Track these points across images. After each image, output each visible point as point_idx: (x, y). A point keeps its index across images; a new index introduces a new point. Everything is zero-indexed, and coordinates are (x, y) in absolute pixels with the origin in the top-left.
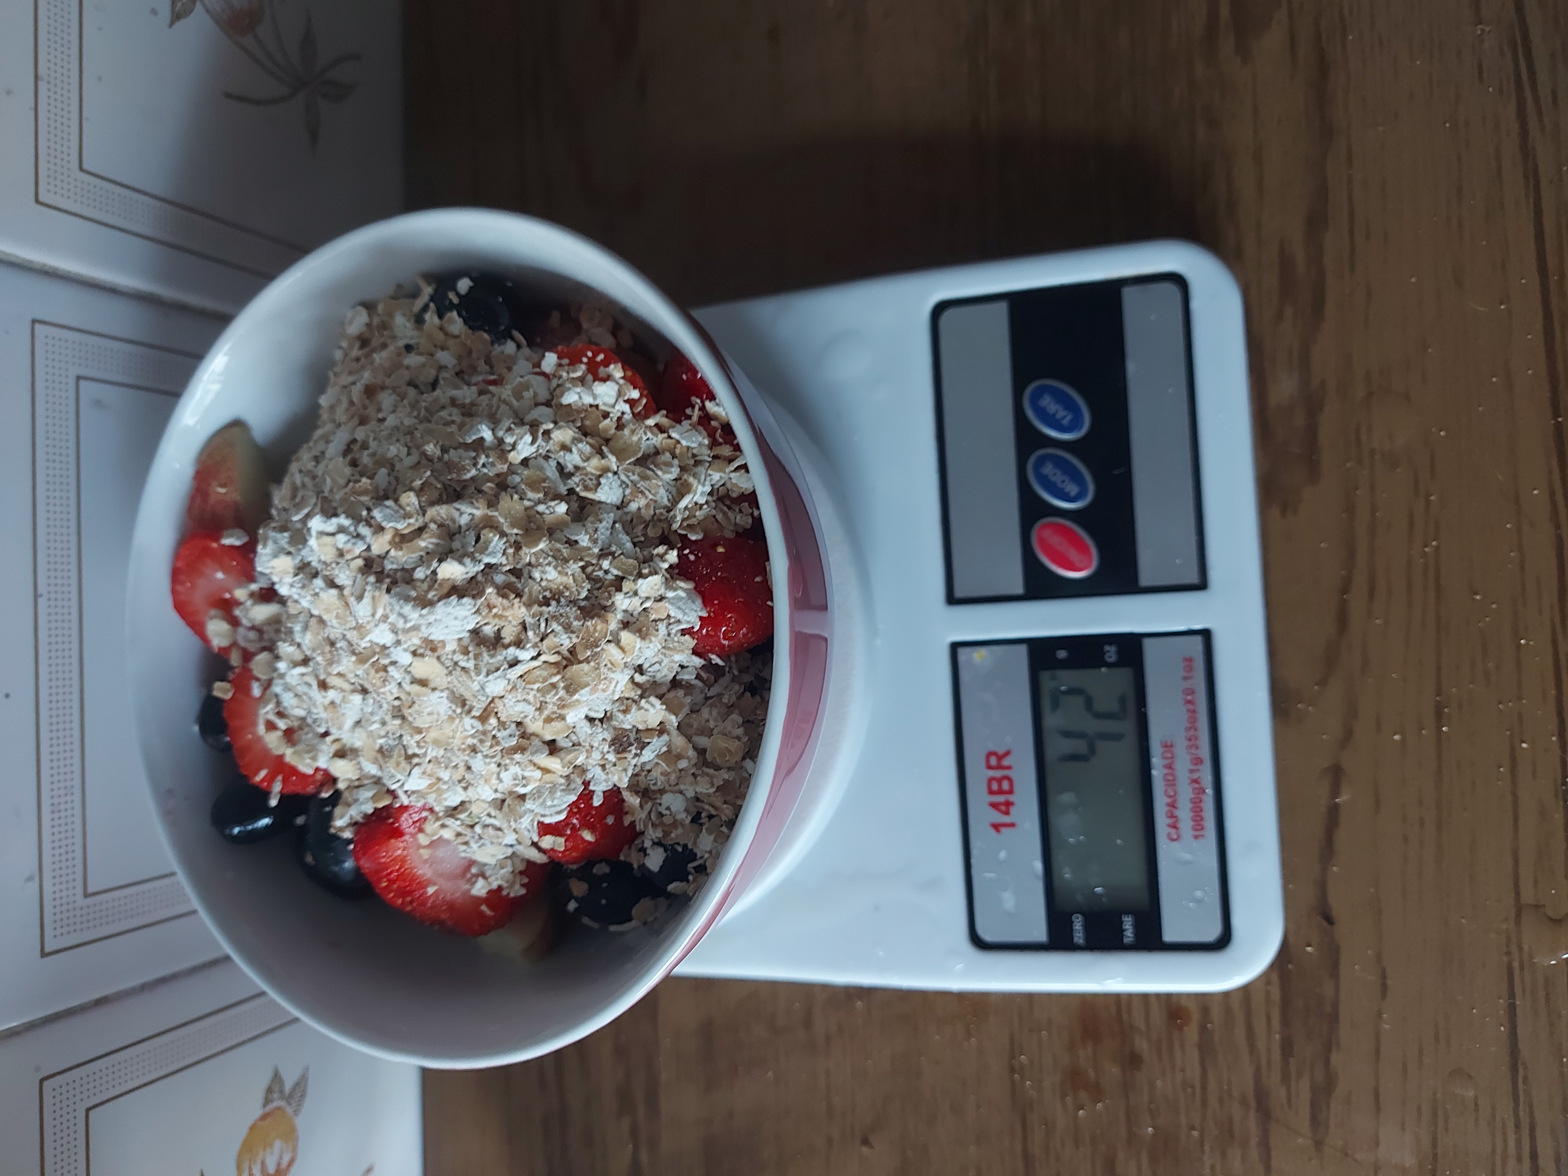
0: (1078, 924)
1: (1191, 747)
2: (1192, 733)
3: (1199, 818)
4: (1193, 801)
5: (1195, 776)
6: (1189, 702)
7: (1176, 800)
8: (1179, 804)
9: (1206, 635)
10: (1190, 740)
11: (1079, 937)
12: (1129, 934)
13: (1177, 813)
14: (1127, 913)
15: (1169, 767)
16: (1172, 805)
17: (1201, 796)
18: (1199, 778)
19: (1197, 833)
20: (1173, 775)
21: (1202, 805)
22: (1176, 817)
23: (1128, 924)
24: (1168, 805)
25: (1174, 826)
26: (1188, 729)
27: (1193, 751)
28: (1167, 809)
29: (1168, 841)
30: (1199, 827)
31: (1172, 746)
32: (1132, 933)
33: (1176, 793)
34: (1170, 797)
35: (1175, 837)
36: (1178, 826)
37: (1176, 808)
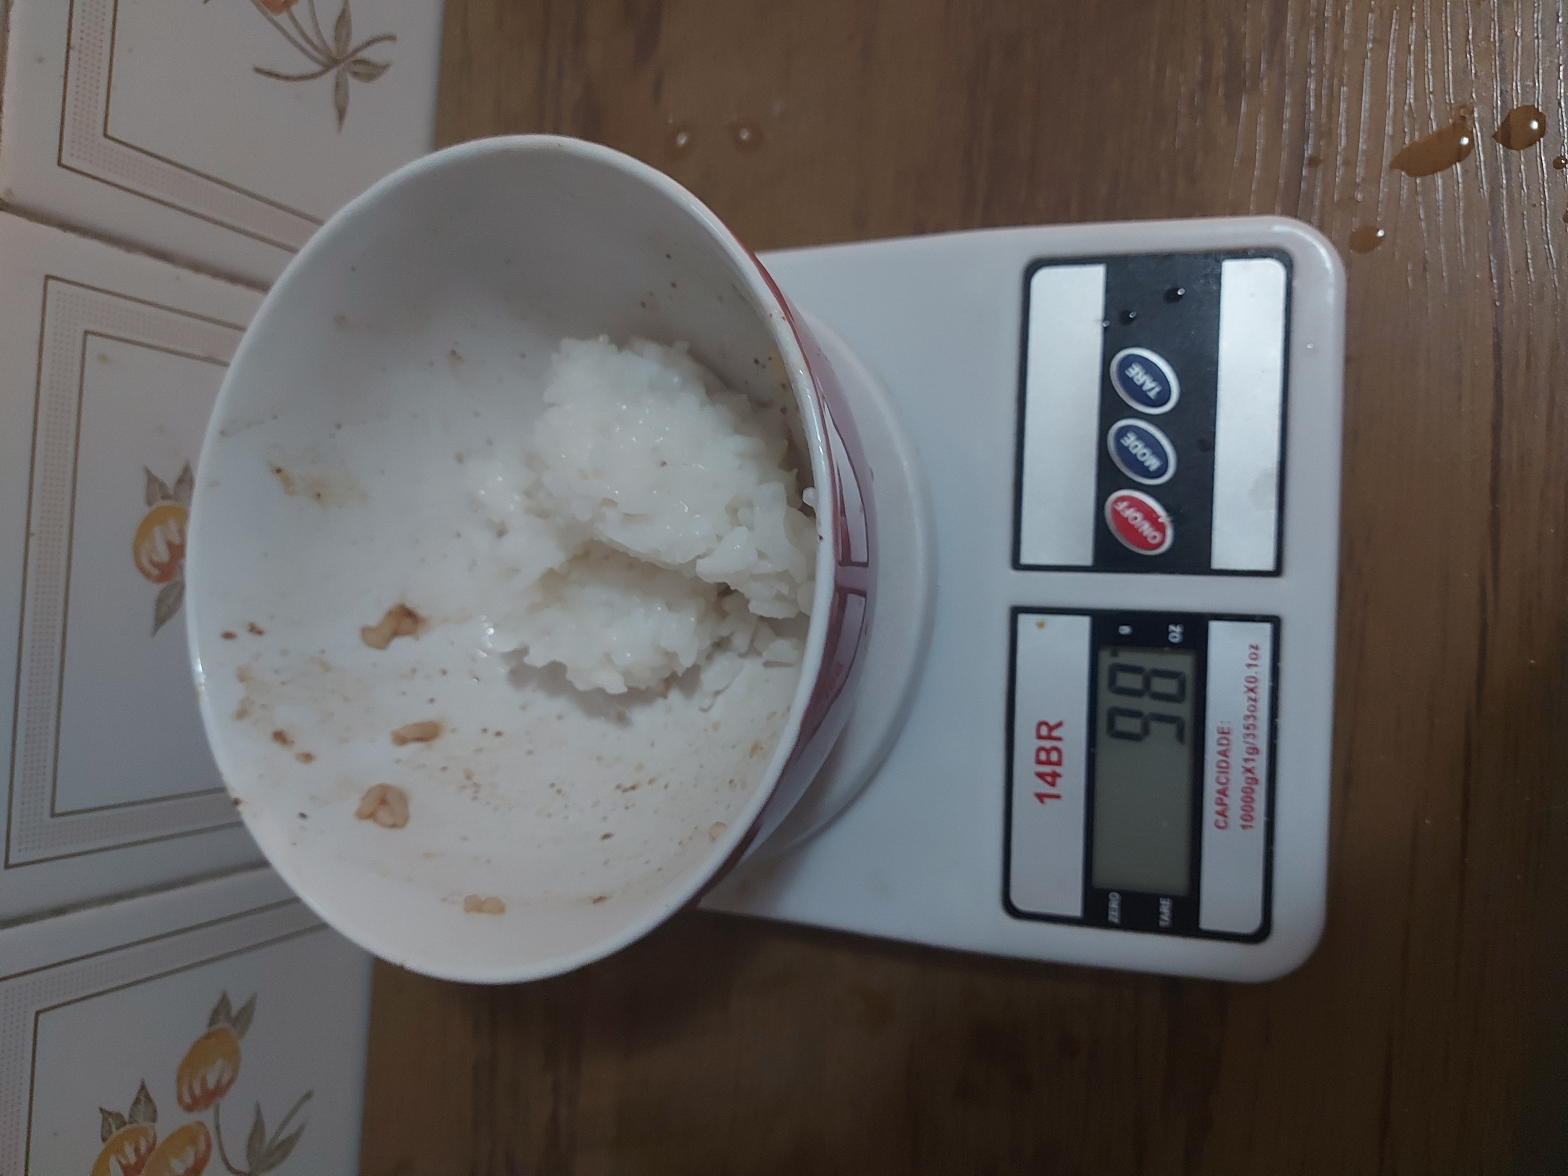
0: (1114, 903)
1: (1248, 735)
2: (1251, 721)
3: (1248, 809)
4: (1244, 790)
5: (1249, 765)
6: (1252, 690)
7: (1227, 788)
8: (1229, 793)
9: (1275, 622)
10: (1248, 728)
11: (1114, 915)
12: (1166, 917)
13: (1226, 800)
14: (1165, 897)
15: (1224, 753)
16: (1223, 792)
17: (1254, 787)
18: (1254, 768)
19: (1244, 823)
20: (1226, 762)
21: (1254, 796)
22: (1225, 805)
23: (1165, 907)
24: (1219, 792)
25: (1222, 814)
26: (1247, 717)
27: (1250, 740)
28: (1218, 795)
29: (1215, 829)
30: (1248, 818)
31: (1228, 733)
32: (1169, 918)
33: (1228, 779)
34: (1221, 784)
35: (1222, 824)
36: (1226, 814)
37: (1226, 796)
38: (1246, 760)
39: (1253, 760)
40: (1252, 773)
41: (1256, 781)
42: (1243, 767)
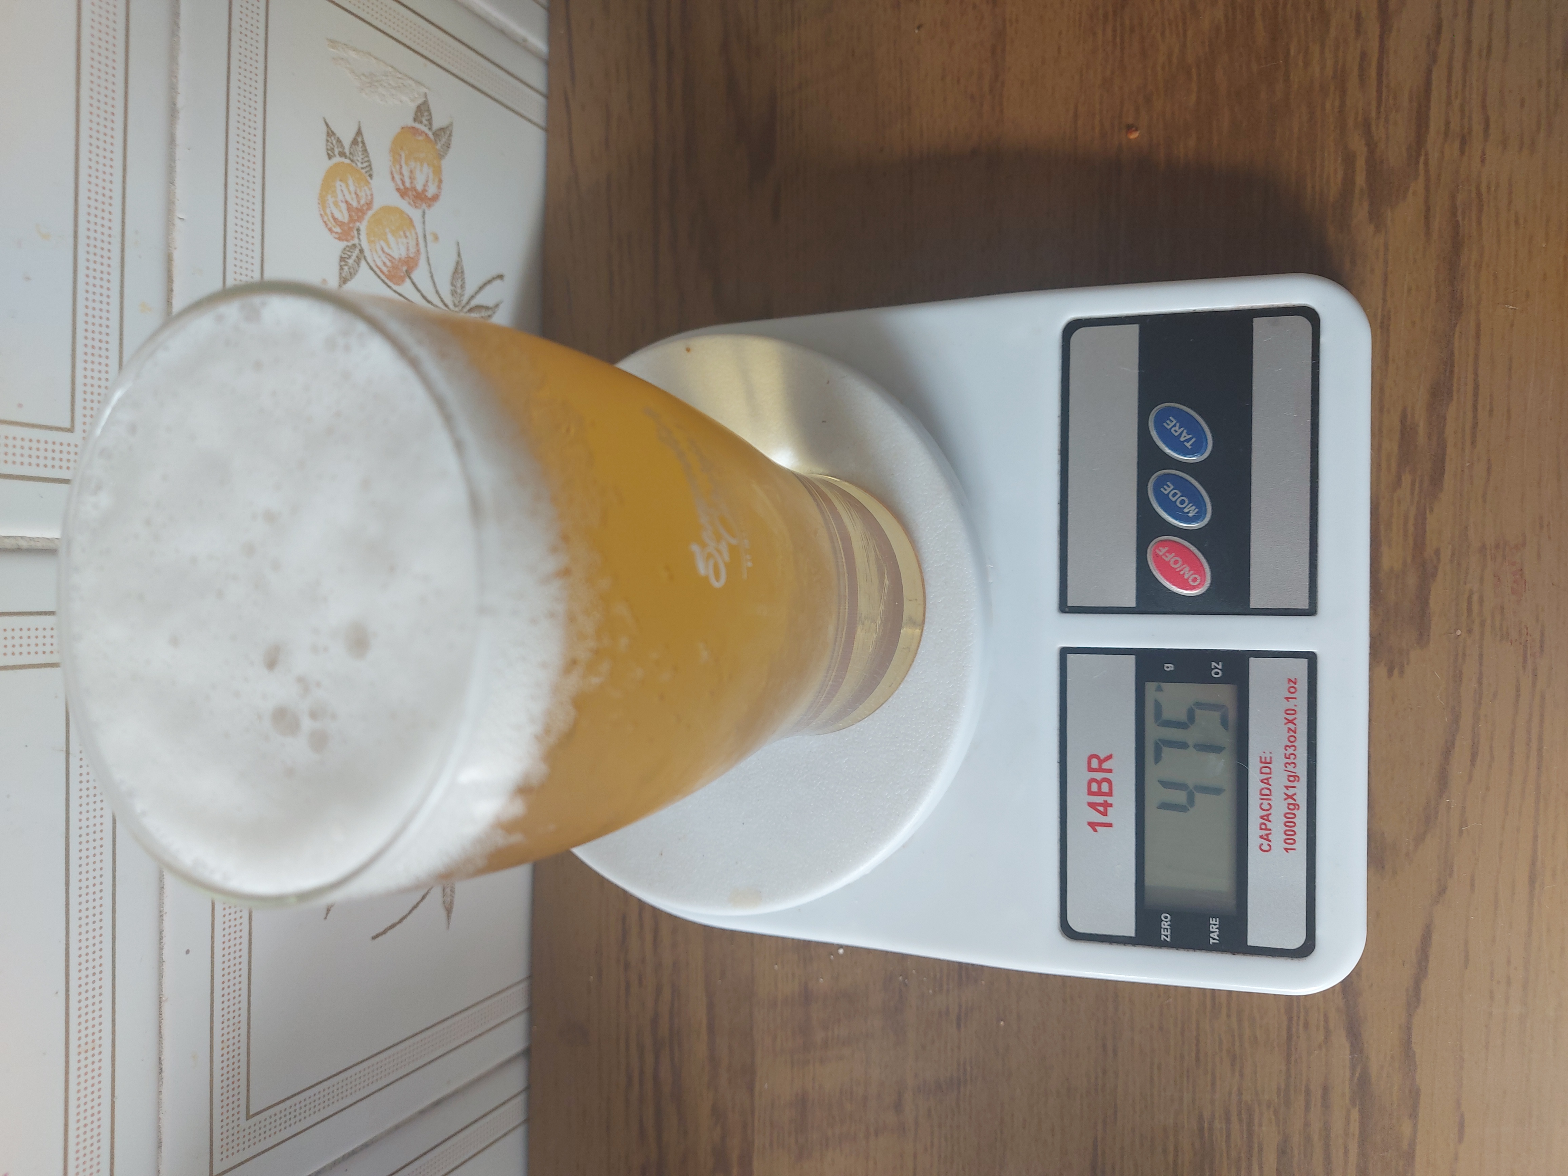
38: (1287, 787)
39: (1295, 787)
40: (1295, 800)
41: (1297, 806)
42: (1286, 794)
